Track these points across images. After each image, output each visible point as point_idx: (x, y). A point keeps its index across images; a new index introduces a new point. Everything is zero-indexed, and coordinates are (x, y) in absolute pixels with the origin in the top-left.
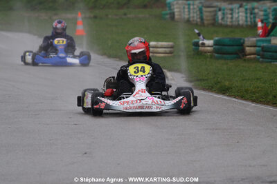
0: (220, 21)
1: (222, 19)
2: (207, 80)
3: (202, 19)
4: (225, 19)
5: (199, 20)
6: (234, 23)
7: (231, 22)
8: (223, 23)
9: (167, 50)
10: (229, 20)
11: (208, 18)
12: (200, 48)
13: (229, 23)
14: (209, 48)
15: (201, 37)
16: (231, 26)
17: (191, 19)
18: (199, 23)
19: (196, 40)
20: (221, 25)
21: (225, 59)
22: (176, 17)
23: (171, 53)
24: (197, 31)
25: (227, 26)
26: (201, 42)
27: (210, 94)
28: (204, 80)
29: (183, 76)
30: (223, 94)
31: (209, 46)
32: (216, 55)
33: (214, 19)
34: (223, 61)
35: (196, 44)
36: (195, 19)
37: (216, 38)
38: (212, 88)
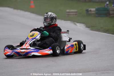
9: (75, 13)
12: (89, 12)
19: (87, 9)
23: (76, 15)
27: (100, 33)
29: (84, 25)
30: (105, 33)
31: (93, 11)
32: (97, 15)
35: (87, 11)
37: (97, 7)
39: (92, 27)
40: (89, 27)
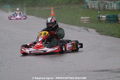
0: (107, 8)
1: (107, 7)
2: (105, 31)
3: (99, 8)
4: (109, 7)
5: (98, 8)
6: (112, 9)
7: (111, 9)
8: (108, 9)
9: (88, 20)
10: (110, 8)
11: (102, 7)
12: (101, 19)
13: (110, 9)
14: (104, 19)
15: (101, 14)
16: (111, 10)
17: (95, 8)
18: (98, 10)
19: (99, 16)
20: (107, 10)
21: (111, 23)
22: (89, 7)
23: (89, 21)
24: (99, 12)
25: (109, 10)
26: (101, 17)
27: (107, 37)
28: (103, 31)
29: (95, 30)
30: (112, 36)
31: (104, 18)
32: (107, 21)
33: (104, 8)
34: (110, 24)
35: (99, 18)
36: (97, 8)
37: (107, 15)
38: (107, 34)
39: (101, 31)
40: (98, 32)
